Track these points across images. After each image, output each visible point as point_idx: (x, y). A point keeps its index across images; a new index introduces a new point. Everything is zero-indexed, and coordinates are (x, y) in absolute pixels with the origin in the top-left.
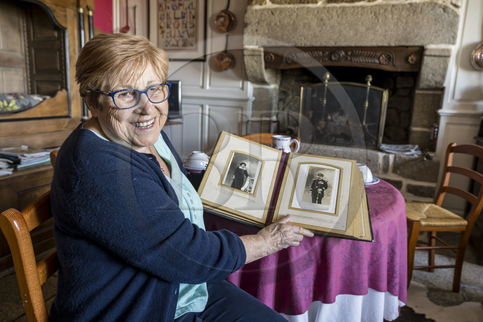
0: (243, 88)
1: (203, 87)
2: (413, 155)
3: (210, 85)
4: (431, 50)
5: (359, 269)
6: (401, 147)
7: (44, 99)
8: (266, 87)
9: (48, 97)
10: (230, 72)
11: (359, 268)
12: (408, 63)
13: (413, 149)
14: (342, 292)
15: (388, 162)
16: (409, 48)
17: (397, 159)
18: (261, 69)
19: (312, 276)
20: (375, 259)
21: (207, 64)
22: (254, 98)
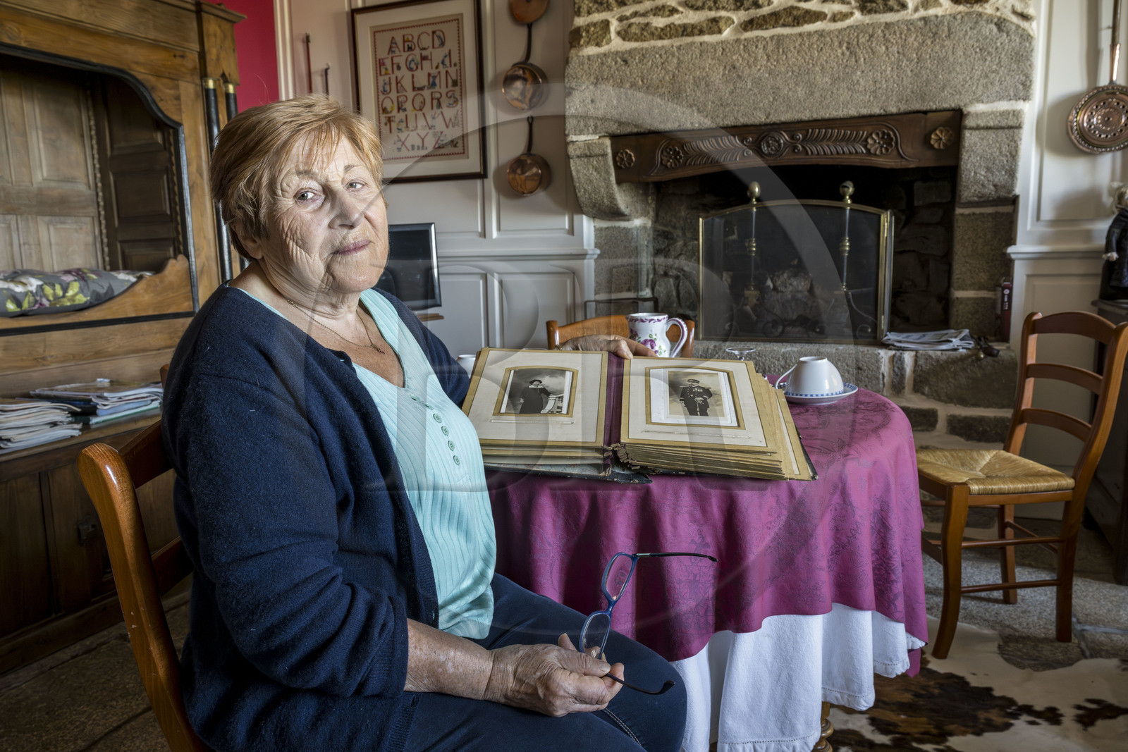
0: (571, 231)
1: (483, 234)
2: (955, 350)
3: (499, 229)
4: (977, 115)
5: (809, 560)
6: (930, 336)
7: (140, 278)
8: (623, 224)
9: (148, 274)
10: (541, 196)
11: (810, 558)
12: (932, 147)
13: (956, 337)
14: (777, 611)
15: (902, 369)
16: (930, 115)
17: (921, 362)
18: (608, 186)
19: (711, 578)
20: (844, 539)
21: (490, 182)
22: (598, 252)
